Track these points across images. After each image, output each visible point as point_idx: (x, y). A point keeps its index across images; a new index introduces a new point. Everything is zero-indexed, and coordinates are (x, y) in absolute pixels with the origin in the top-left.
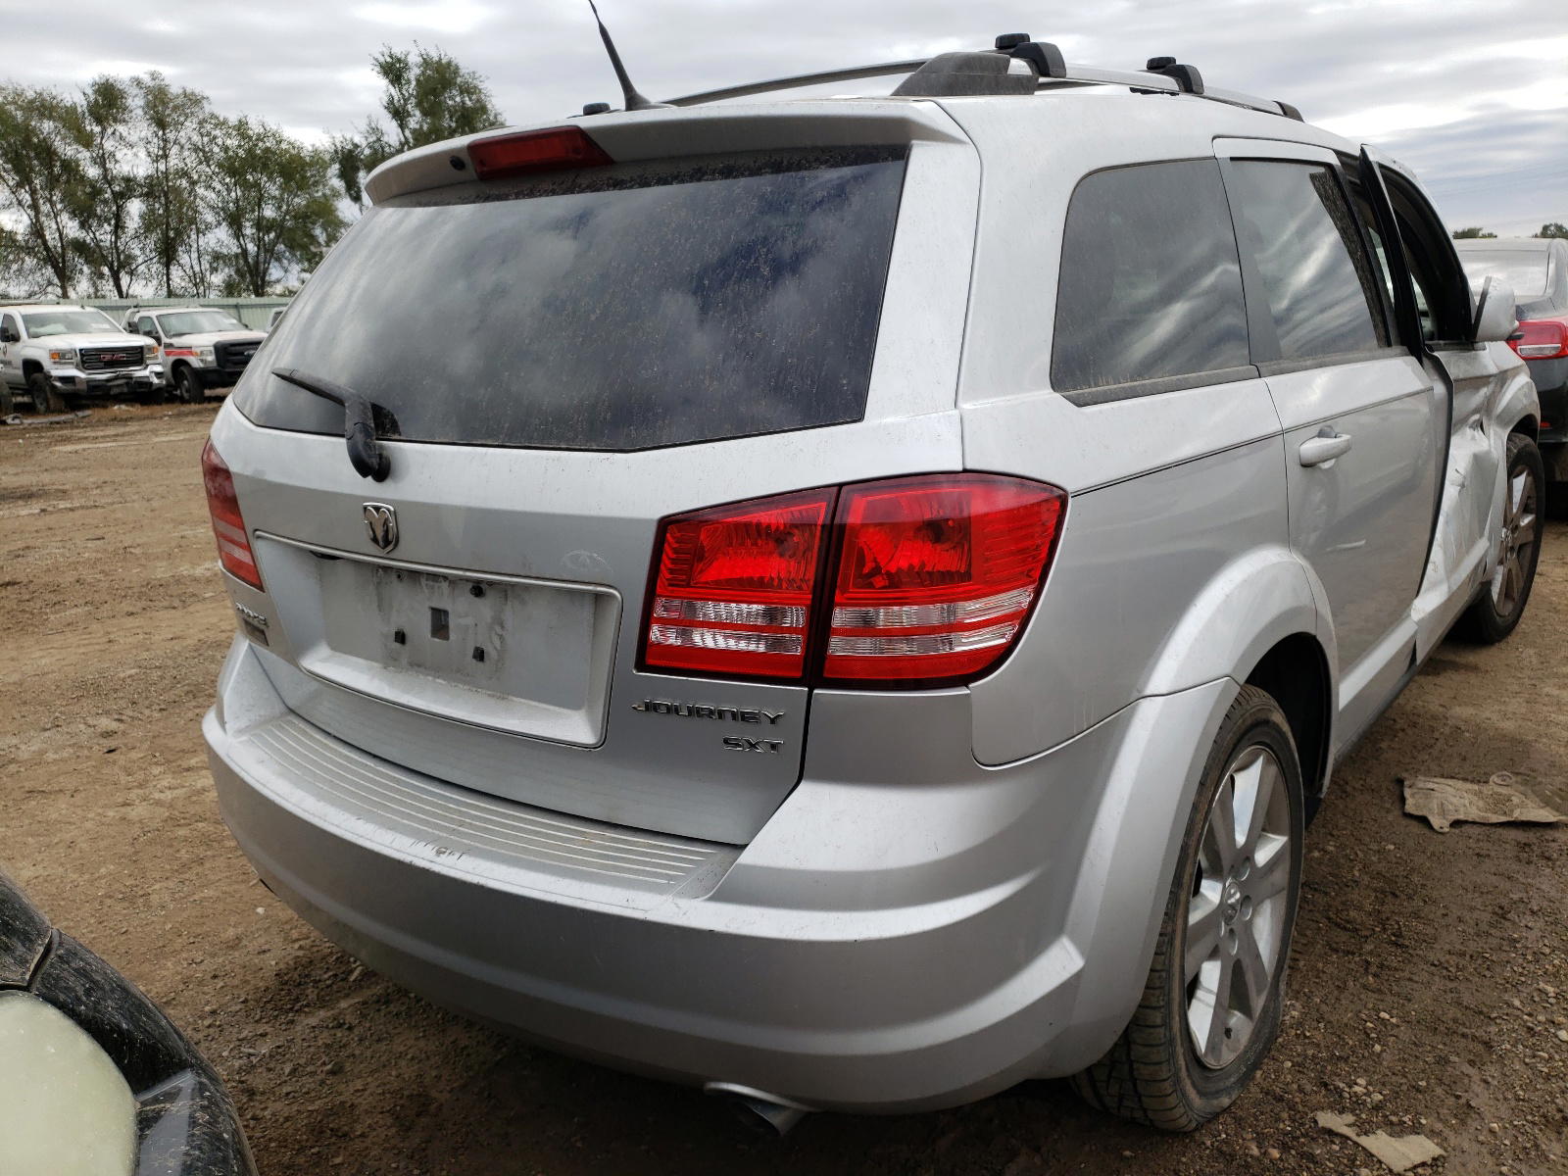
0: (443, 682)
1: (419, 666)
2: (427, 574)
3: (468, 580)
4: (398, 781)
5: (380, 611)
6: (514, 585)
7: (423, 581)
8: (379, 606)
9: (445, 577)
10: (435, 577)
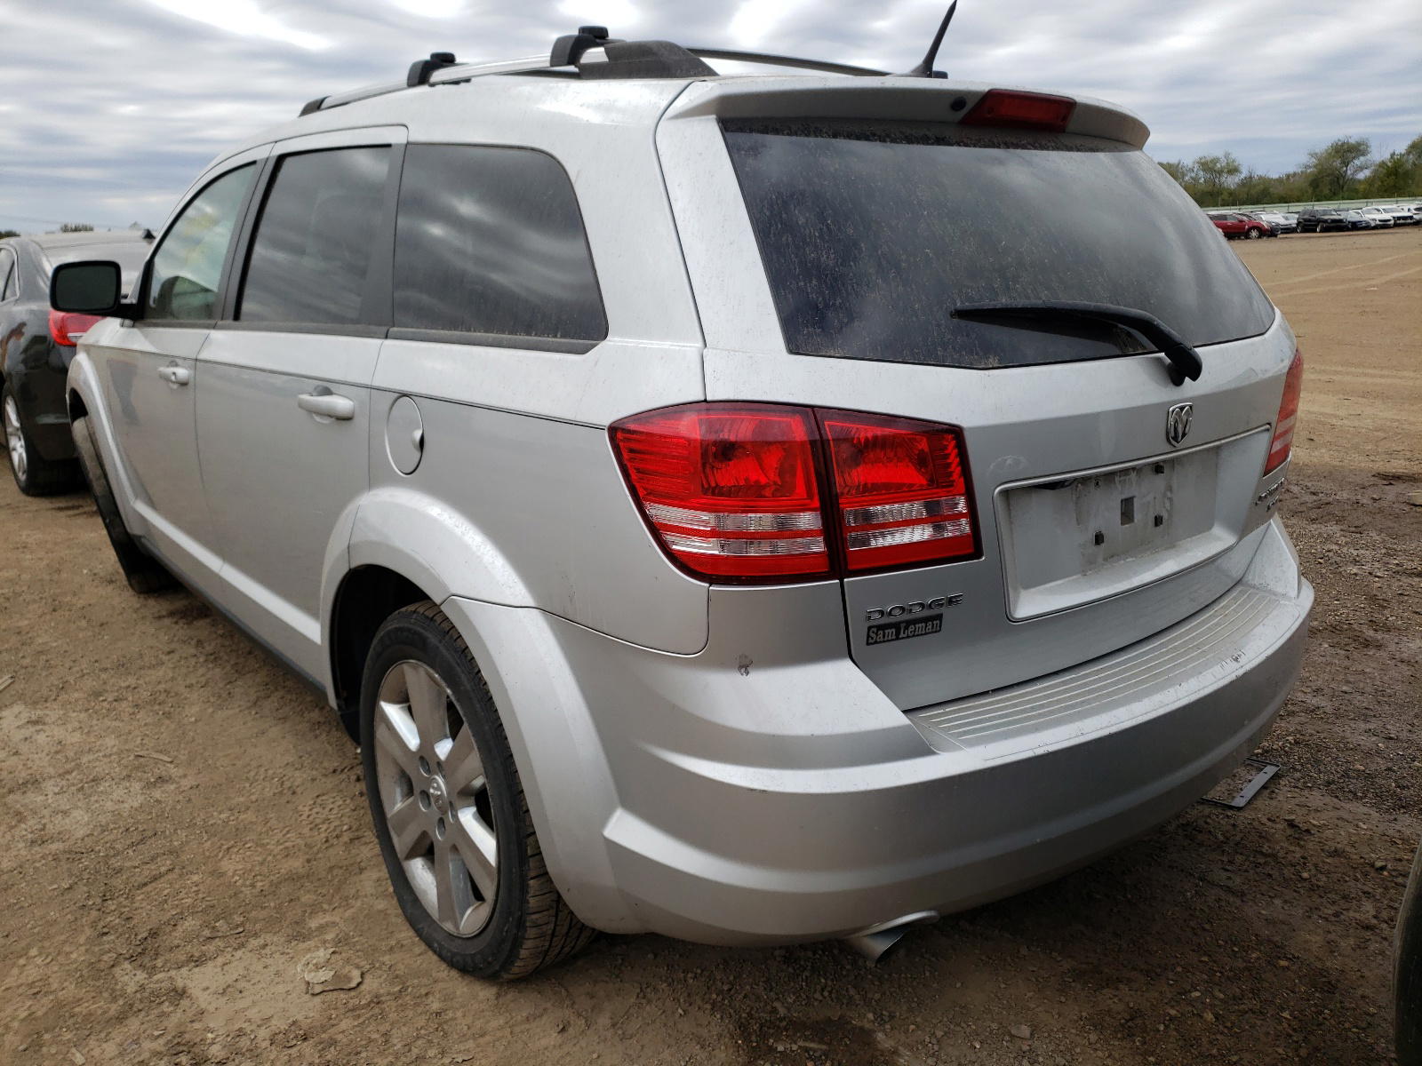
0: (1131, 559)
1: (1112, 556)
2: (1120, 471)
3: (1149, 464)
4: (1064, 683)
5: (1079, 524)
6: (1177, 458)
7: (1117, 479)
8: (1077, 520)
9: (1133, 468)
10: (1125, 471)
